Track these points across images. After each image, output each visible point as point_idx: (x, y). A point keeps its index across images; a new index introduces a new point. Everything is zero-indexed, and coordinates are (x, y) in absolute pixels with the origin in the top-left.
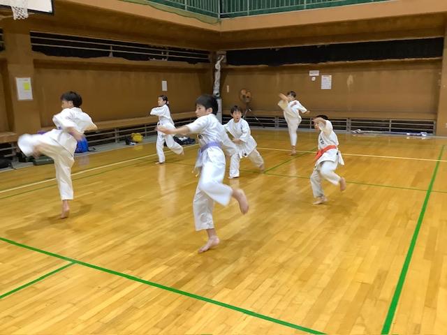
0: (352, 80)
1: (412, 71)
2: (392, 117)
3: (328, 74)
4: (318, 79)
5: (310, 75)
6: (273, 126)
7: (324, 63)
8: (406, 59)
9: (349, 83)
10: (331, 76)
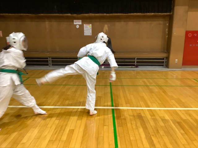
1: (149, 22)
3: (89, 23)
4: (81, 27)
5: (75, 23)
6: (48, 65)
9: (105, 30)
10: (91, 25)
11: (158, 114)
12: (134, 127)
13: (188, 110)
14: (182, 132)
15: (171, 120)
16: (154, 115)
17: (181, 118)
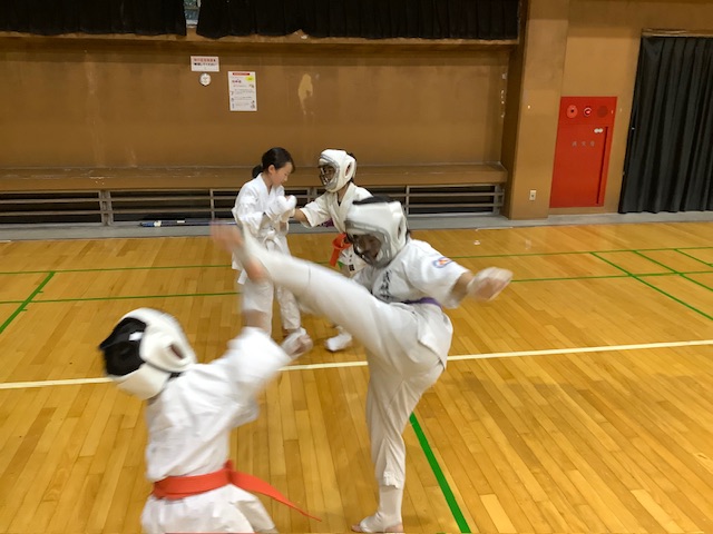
0: (311, 89)
2: (411, 181)
3: (245, 67)
4: (220, 80)
5: (194, 68)
7: (238, 40)
8: (446, 41)
9: (302, 95)
10: (253, 74)
11: (522, 372)
12: (469, 416)
13: (597, 352)
14: (599, 416)
15: (562, 386)
16: (511, 376)
17: (587, 379)
